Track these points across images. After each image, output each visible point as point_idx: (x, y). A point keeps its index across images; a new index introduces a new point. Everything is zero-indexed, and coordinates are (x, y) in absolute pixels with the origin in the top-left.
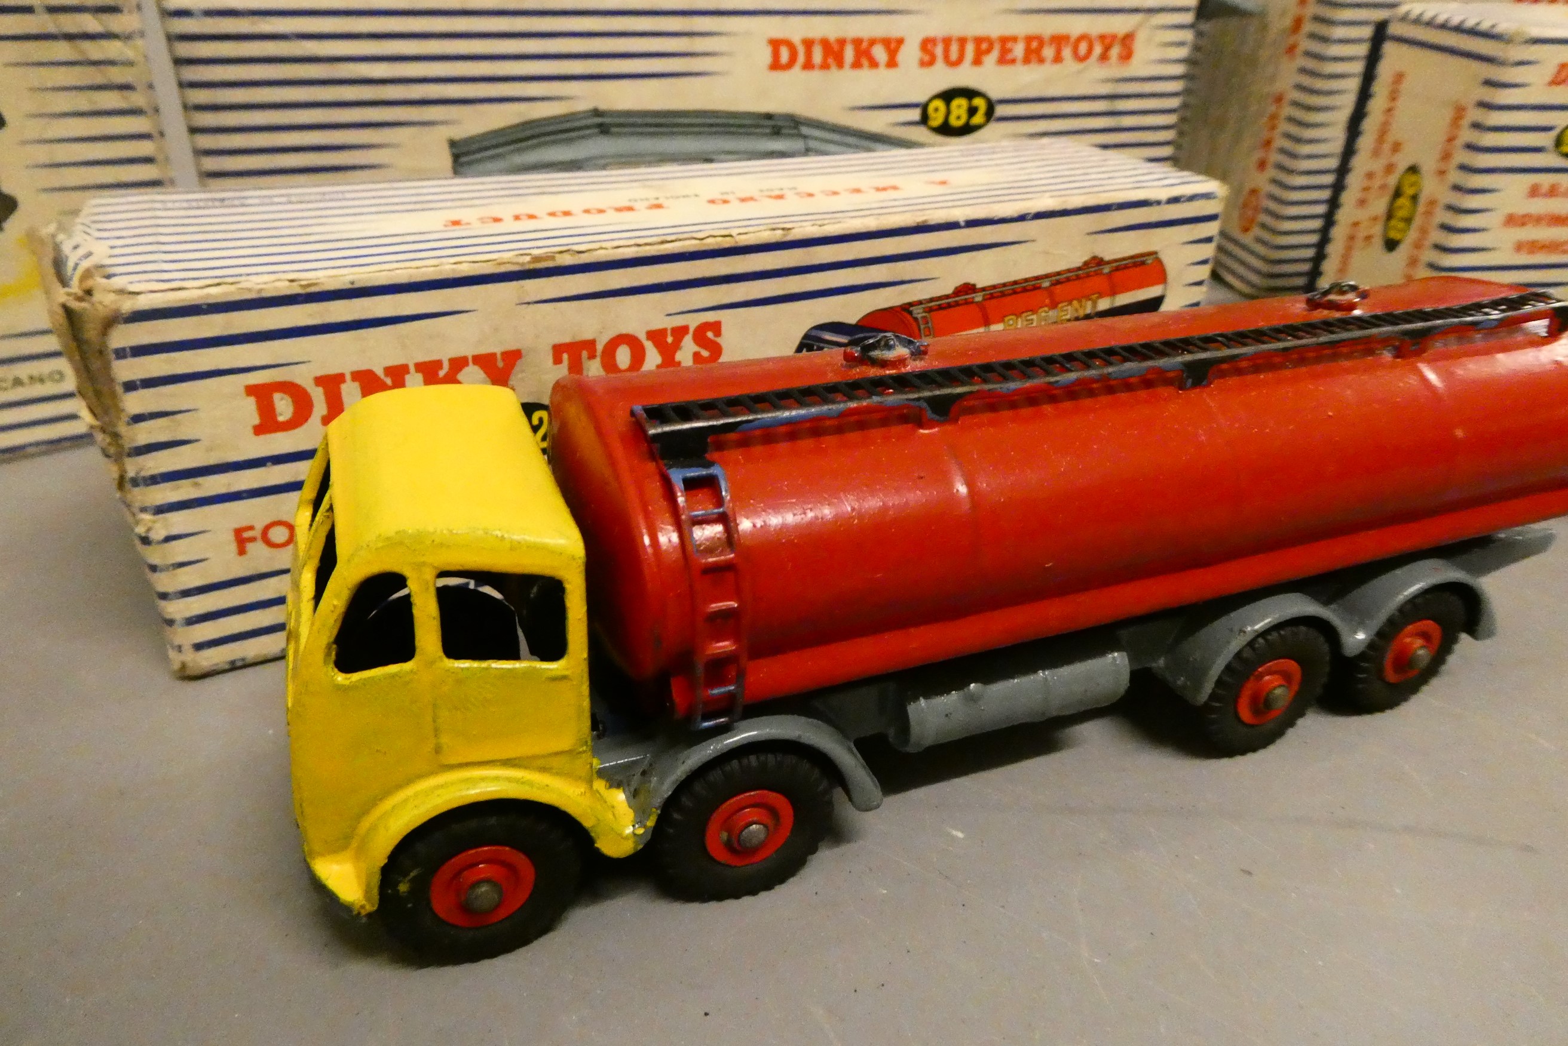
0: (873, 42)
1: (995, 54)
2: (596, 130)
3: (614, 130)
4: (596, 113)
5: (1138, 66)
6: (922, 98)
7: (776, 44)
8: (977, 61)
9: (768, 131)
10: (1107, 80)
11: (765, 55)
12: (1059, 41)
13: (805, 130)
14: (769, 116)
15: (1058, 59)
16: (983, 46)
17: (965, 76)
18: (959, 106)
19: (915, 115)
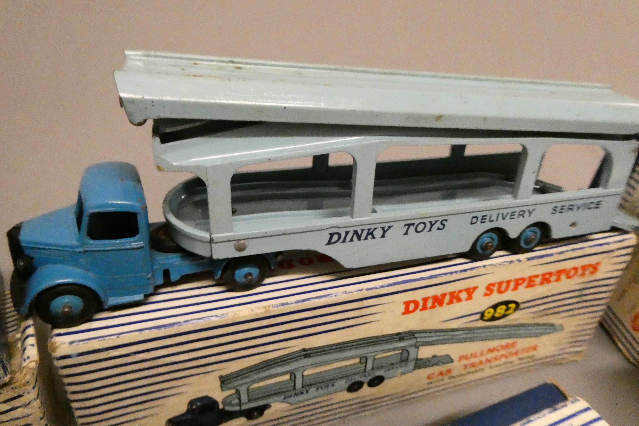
0: (460, 291)
1: (525, 284)
2: (303, 357)
3: (312, 355)
4: (304, 350)
5: (599, 275)
6: (481, 309)
7: (407, 304)
8: (515, 289)
9: (398, 339)
10: (580, 283)
11: (402, 308)
12: (559, 272)
13: (417, 335)
14: (398, 334)
15: (558, 280)
16: (518, 282)
17: (508, 296)
18: (501, 309)
19: (478, 316)
